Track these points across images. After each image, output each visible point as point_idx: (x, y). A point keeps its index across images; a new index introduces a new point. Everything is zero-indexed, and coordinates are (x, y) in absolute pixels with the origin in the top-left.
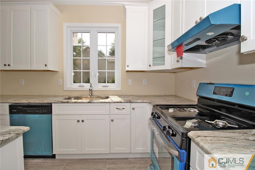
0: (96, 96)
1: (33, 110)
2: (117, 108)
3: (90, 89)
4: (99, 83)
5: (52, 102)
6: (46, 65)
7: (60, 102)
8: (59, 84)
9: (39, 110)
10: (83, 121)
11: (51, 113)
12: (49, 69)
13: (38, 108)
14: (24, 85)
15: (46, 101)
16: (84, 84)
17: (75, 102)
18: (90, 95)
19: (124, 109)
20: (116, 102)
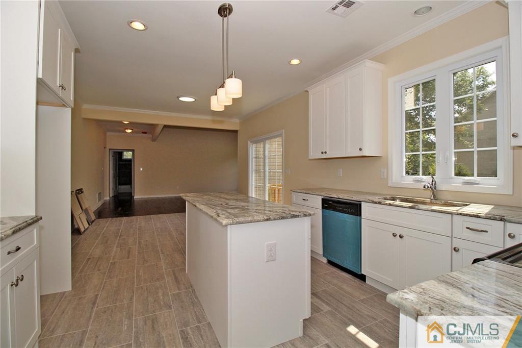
0: (443, 202)
1: (342, 207)
2: (467, 228)
3: (424, 187)
4: (456, 177)
5: (361, 200)
6: (360, 149)
7: (371, 201)
8: (382, 177)
9: (348, 208)
10: (401, 237)
11: (361, 215)
12: (364, 155)
13: (347, 206)
14: (341, 176)
15: (355, 198)
16: (424, 177)
17: (390, 205)
18: (432, 198)
19: (486, 232)
20: (464, 214)
